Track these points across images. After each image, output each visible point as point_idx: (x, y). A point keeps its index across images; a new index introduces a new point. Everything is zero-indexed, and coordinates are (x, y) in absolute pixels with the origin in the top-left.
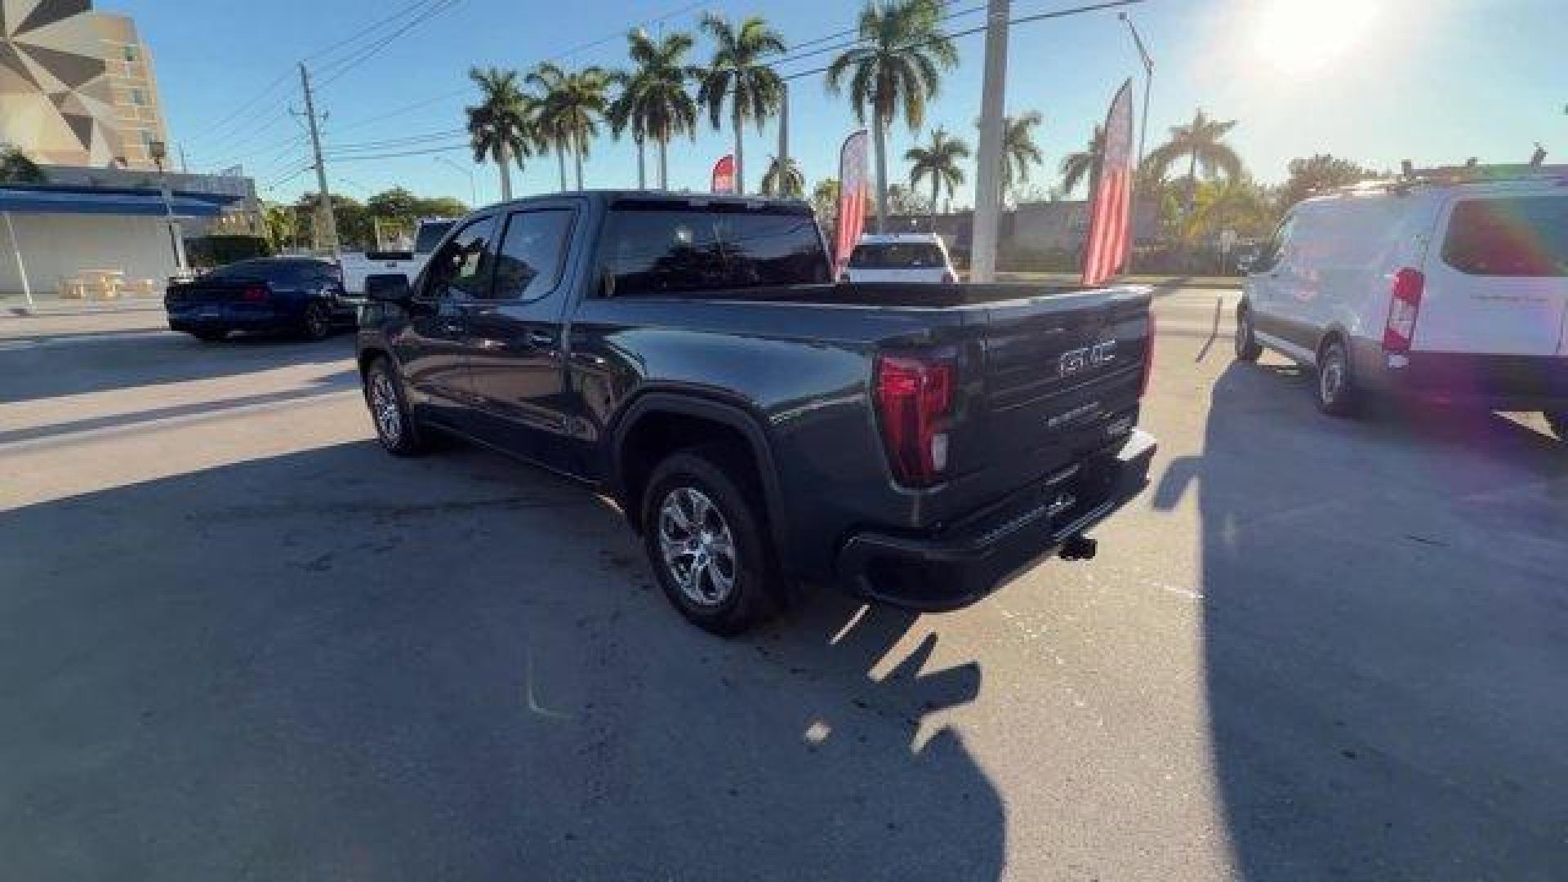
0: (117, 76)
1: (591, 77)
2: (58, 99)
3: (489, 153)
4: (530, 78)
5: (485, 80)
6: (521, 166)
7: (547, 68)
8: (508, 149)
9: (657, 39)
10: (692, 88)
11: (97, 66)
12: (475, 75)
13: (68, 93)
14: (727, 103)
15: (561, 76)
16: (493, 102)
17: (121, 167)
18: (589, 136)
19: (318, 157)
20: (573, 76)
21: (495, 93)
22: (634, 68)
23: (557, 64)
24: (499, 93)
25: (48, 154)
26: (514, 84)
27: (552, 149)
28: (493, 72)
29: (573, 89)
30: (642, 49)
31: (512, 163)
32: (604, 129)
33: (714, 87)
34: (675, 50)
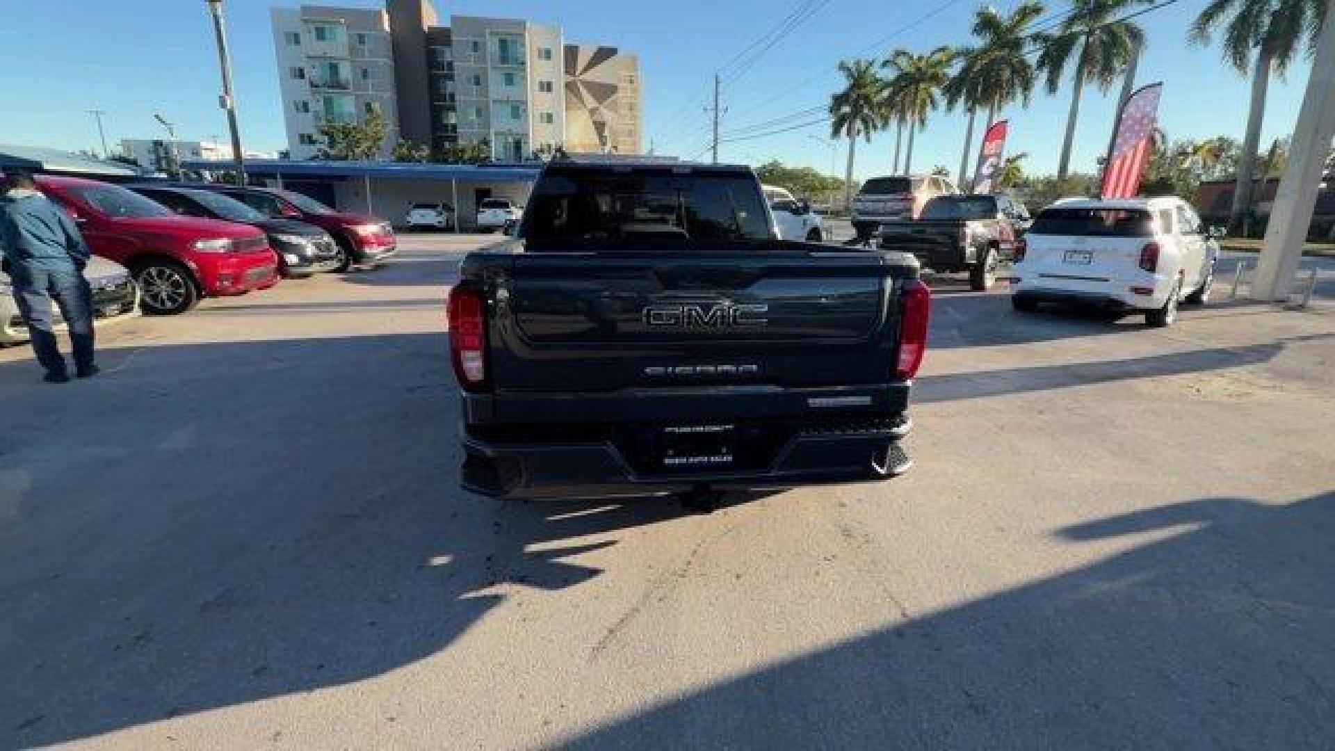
0: (622, 96)
1: (937, 56)
2: (593, 112)
3: (844, 130)
4: (885, 64)
5: (849, 70)
6: (868, 140)
7: (899, 54)
8: (858, 124)
9: (1003, 11)
10: (1032, 55)
11: (613, 89)
12: (842, 67)
13: (597, 109)
14: (1071, 65)
15: (911, 58)
16: (852, 87)
17: (614, 152)
18: (929, 109)
19: (716, 140)
20: (920, 58)
21: (855, 80)
22: (978, 43)
23: (909, 49)
24: (859, 79)
25: (583, 147)
26: (873, 70)
27: (893, 123)
28: (858, 63)
29: (919, 69)
30: (987, 23)
31: (860, 139)
32: (942, 103)
33: (1055, 52)
34: (1022, 19)
